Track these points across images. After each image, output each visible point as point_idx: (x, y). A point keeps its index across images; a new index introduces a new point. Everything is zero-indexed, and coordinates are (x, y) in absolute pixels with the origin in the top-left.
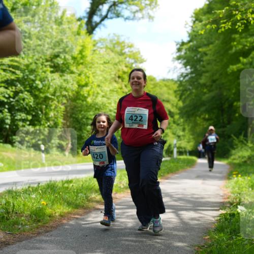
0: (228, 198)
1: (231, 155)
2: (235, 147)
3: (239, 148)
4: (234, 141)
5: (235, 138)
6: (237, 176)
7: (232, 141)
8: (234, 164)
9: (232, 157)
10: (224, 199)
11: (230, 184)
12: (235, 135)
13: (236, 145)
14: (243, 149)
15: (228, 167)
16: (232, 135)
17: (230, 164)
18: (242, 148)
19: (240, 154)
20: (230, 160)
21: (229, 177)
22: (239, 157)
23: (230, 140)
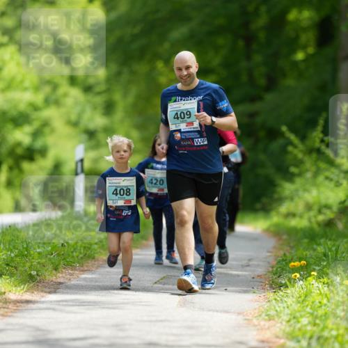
1: (281, 200)
3: (309, 175)
4: (290, 148)
5: (292, 137)
7: (284, 150)
8: (292, 232)
11: (281, 306)
13: (299, 163)
14: (321, 178)
15: (271, 242)
16: (284, 128)
19: (312, 195)
20: (275, 219)
21: (276, 279)
22: (309, 207)
23: (275, 146)
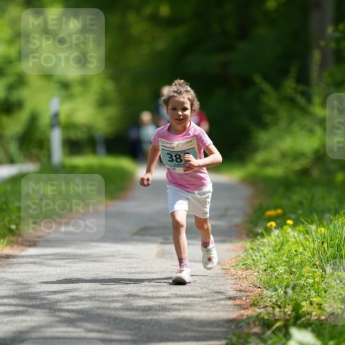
0: (254, 305)
2: (268, 119)
5: (266, 86)
6: (280, 226)
9: (260, 157)
10: (241, 307)
11: (258, 255)
12: (266, 78)
15: (247, 192)
17: (253, 181)
18: (292, 121)
21: (252, 227)
